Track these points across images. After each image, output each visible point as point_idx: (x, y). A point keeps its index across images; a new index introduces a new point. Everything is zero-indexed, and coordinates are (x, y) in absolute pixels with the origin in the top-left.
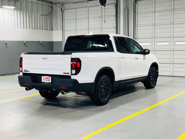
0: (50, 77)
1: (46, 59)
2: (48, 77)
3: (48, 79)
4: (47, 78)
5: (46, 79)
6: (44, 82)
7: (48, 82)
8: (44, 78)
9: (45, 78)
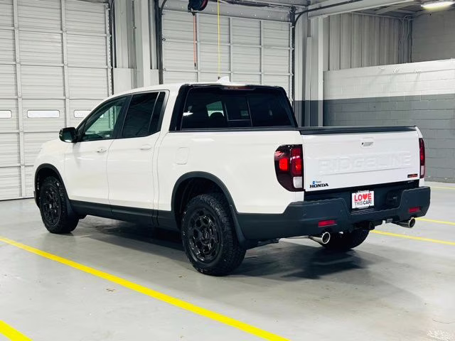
0: (372, 192)
1: (370, 144)
2: (366, 192)
3: (367, 199)
4: (365, 197)
5: (363, 200)
6: (357, 209)
7: (368, 205)
8: (357, 198)
9: (360, 197)
